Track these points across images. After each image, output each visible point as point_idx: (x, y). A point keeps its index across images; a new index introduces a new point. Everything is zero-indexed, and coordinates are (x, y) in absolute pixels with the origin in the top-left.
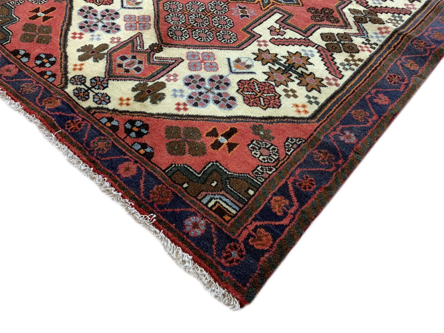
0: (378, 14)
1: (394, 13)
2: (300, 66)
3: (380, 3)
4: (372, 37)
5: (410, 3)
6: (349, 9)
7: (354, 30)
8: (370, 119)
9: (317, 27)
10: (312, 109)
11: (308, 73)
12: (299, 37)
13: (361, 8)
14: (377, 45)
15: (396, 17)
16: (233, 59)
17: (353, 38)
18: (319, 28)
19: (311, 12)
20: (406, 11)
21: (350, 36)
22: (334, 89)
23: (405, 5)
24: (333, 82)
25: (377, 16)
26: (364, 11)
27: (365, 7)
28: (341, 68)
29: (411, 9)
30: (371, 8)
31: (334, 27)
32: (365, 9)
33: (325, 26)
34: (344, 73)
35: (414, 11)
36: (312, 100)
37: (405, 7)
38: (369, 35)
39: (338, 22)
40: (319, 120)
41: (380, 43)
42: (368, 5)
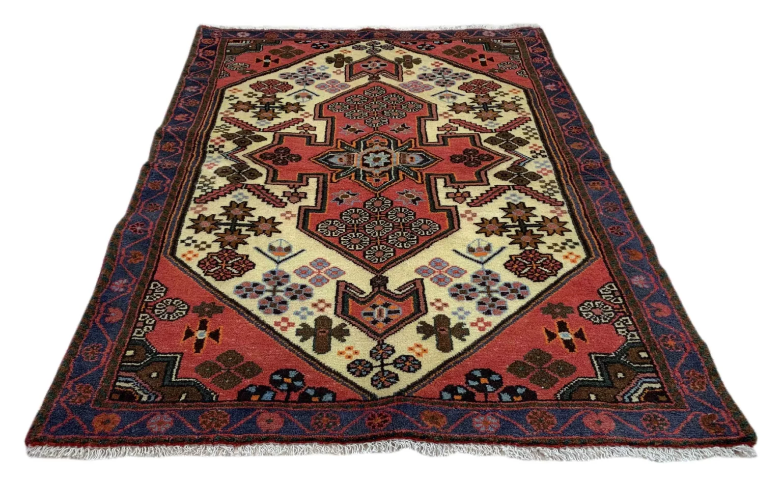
0: (228, 183)
1: (212, 192)
2: (260, 112)
3: (235, 196)
4: (219, 157)
5: (201, 213)
6: (261, 175)
7: (240, 155)
8: (184, 102)
9: (275, 143)
10: (227, 93)
11: (250, 111)
12: (282, 131)
13: (249, 182)
14: (210, 152)
15: (208, 189)
16: (314, 97)
17: (235, 146)
18: (272, 142)
19: (295, 156)
20: (202, 200)
21: (239, 146)
22: (222, 110)
23: (206, 209)
24: (226, 113)
25: (228, 179)
26: (245, 180)
27: (247, 185)
28: (228, 124)
29: (197, 206)
30: (239, 185)
31: (260, 150)
32: (245, 183)
33: (269, 147)
34: (223, 123)
35: (193, 205)
36: (232, 98)
37: (205, 206)
38: (223, 158)
39: (261, 156)
40: (218, 90)
41: (208, 155)
42: (245, 188)
